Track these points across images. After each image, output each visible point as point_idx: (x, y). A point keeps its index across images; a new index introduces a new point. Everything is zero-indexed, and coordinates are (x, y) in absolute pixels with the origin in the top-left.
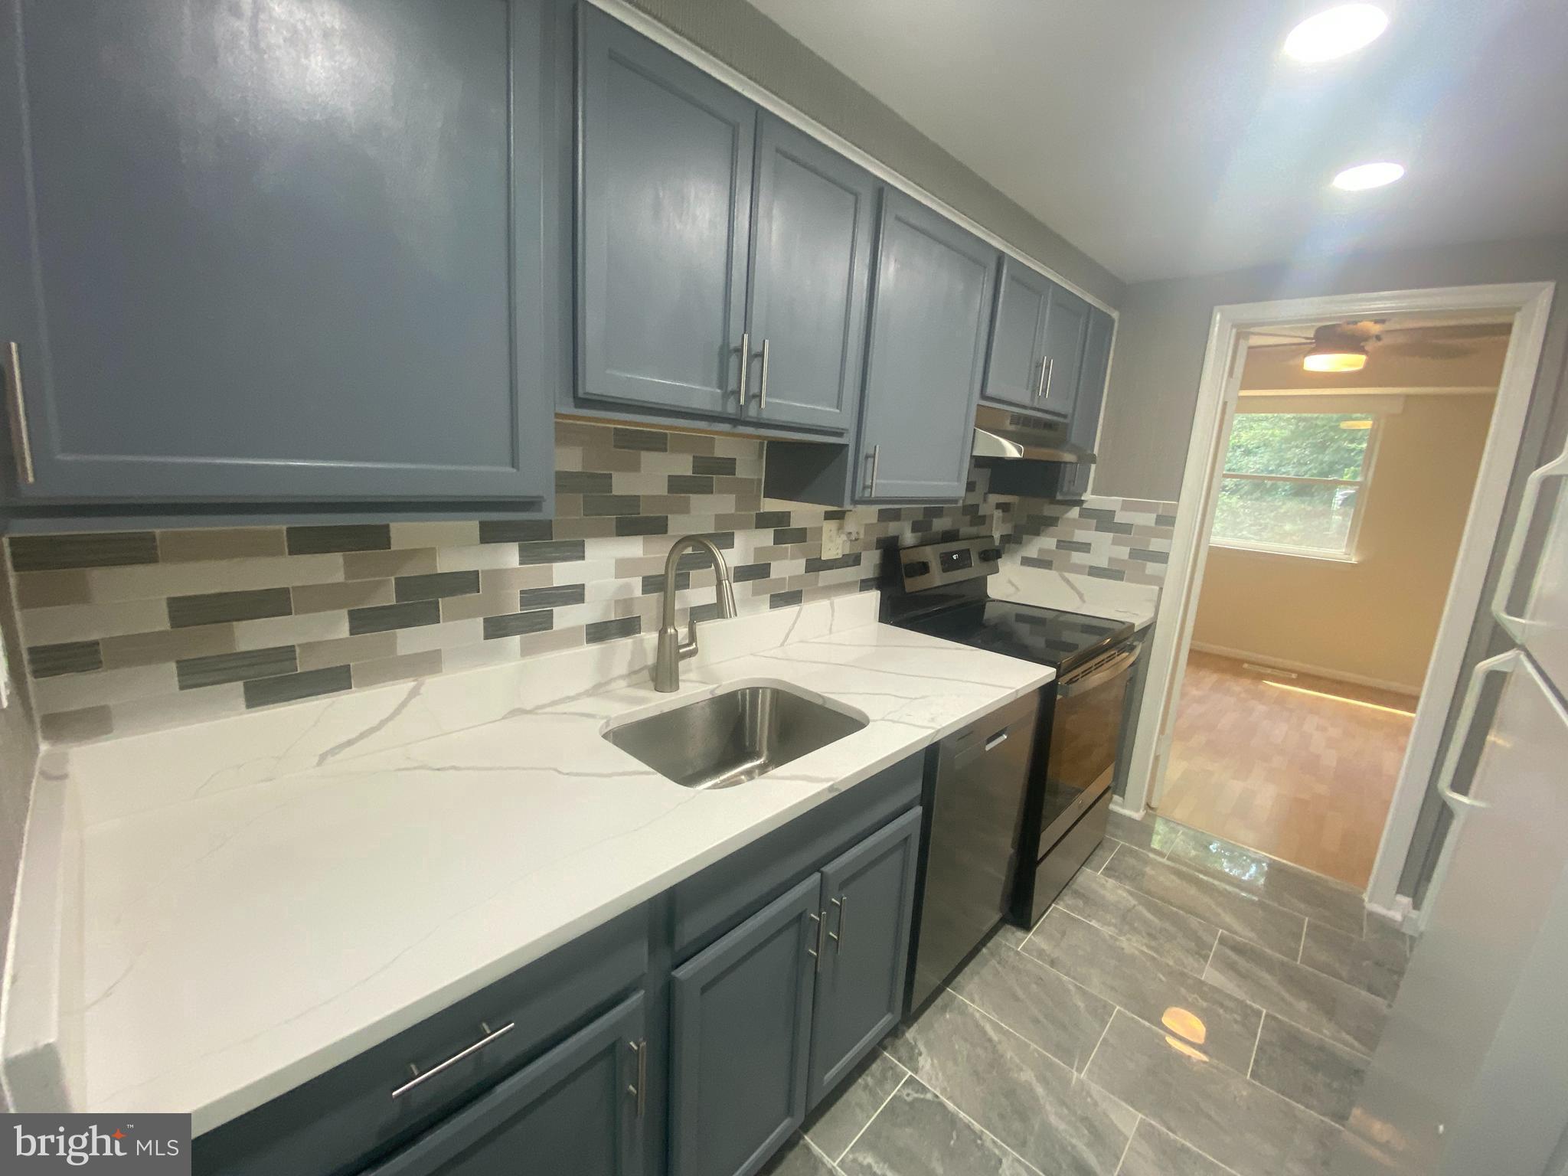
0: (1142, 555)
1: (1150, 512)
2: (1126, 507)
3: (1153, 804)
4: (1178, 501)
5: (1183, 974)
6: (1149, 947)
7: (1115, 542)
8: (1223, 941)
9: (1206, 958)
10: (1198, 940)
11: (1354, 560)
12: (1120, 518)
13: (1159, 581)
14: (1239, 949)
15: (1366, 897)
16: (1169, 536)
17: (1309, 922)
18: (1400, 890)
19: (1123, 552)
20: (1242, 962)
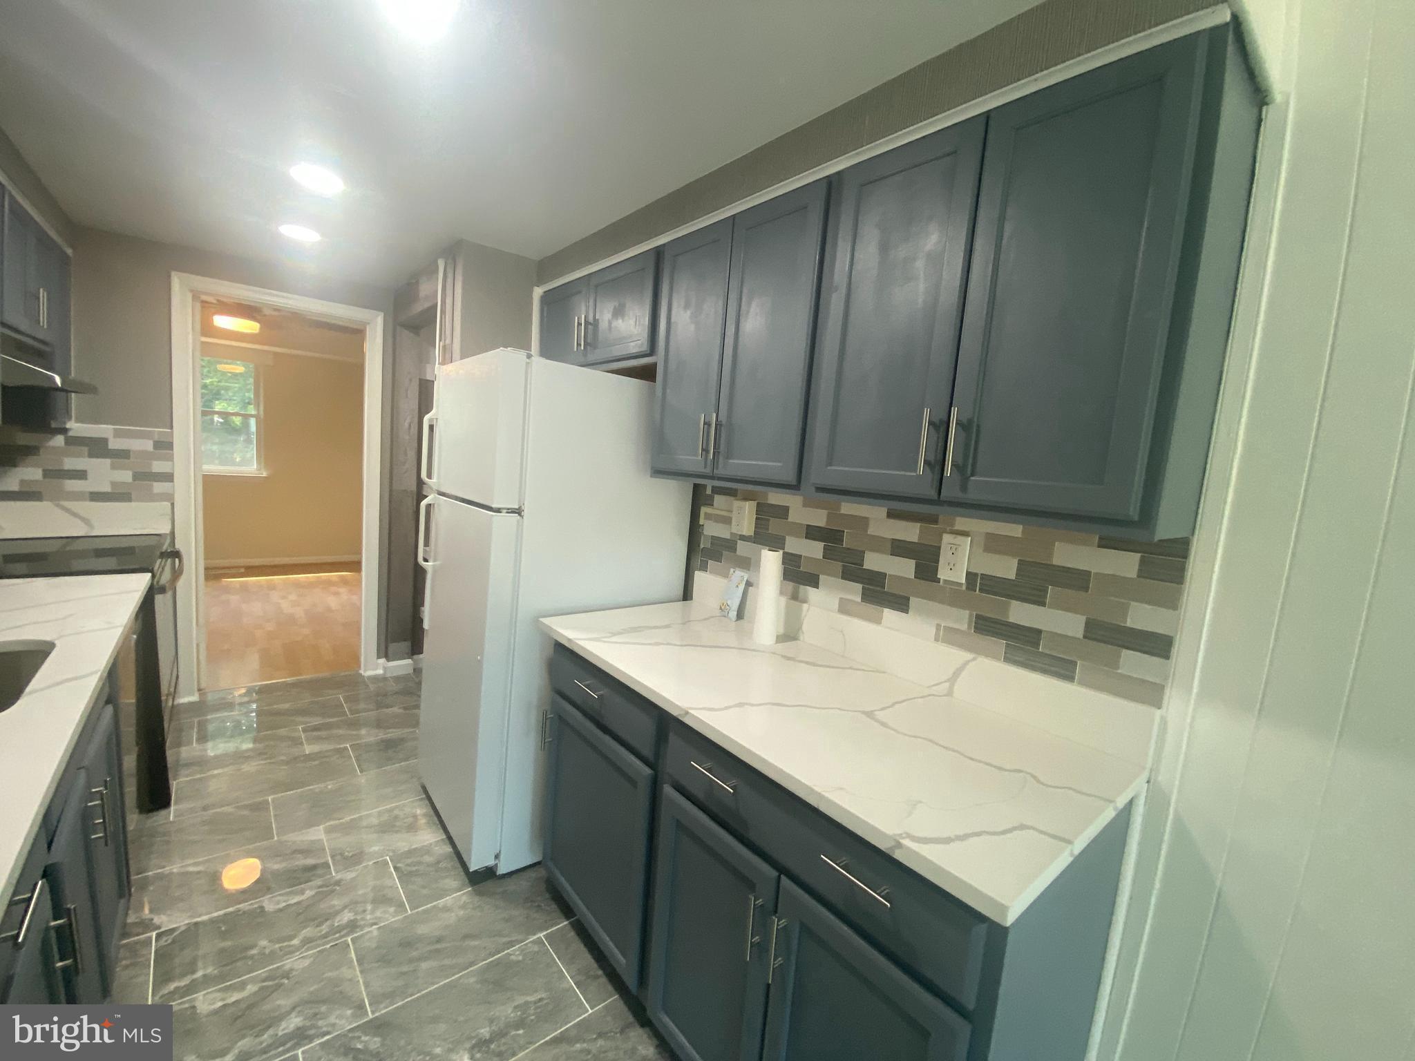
0: (145, 476)
1: (148, 438)
2: (118, 434)
3: (203, 685)
4: (172, 427)
5: (295, 758)
6: (266, 759)
7: (113, 467)
8: (304, 730)
9: (301, 743)
10: (289, 738)
11: (265, 475)
12: (114, 444)
13: (170, 498)
14: (316, 729)
15: (362, 672)
16: (170, 458)
17: (343, 697)
18: (379, 657)
19: (126, 476)
20: (323, 733)
